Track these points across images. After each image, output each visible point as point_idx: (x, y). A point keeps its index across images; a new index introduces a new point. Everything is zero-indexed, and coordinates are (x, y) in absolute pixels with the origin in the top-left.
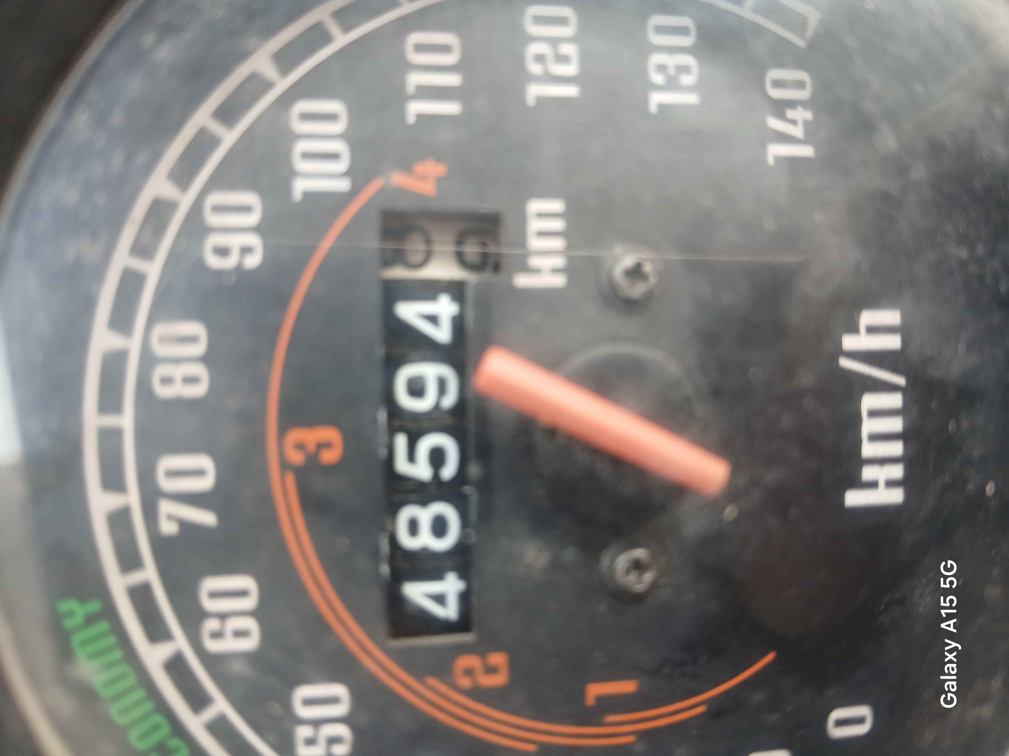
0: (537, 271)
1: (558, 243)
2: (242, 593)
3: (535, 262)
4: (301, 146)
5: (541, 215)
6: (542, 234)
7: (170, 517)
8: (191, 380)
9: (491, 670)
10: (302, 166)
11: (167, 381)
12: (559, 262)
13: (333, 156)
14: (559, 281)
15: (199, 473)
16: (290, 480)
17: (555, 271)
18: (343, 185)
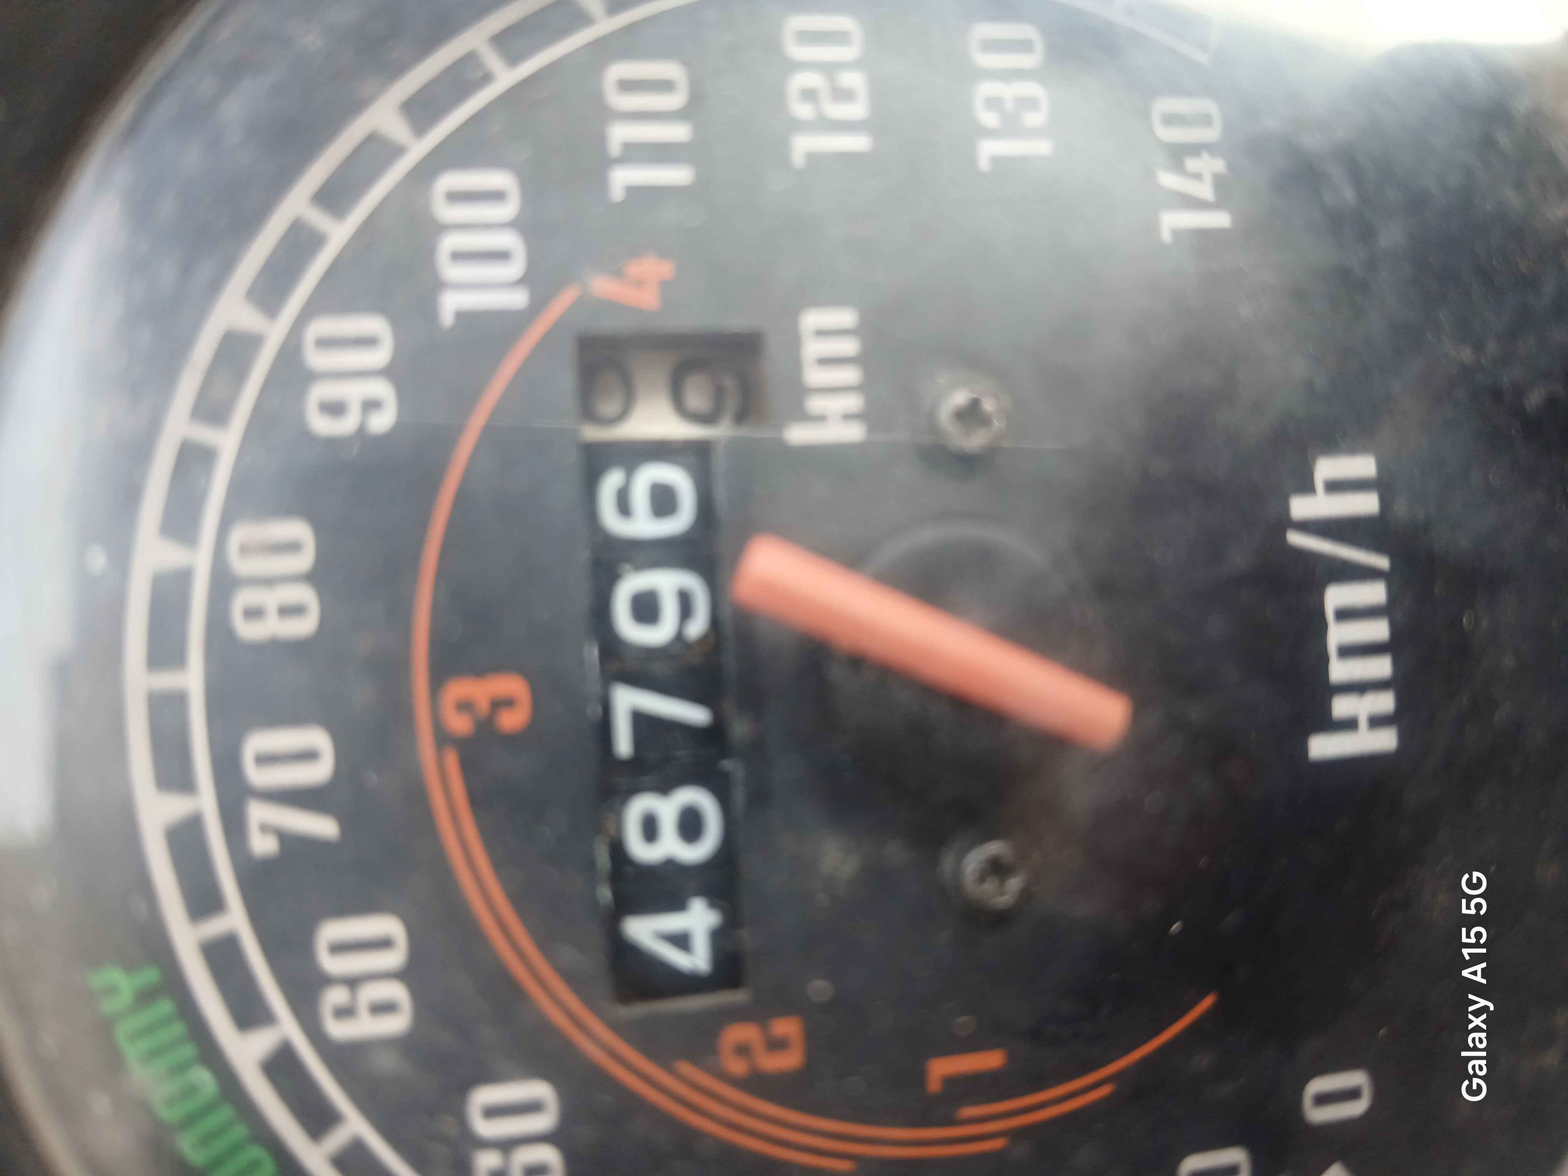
0: (821, 419)
1: (850, 375)
2: (384, 943)
3: (816, 404)
4: (450, 242)
5: (822, 333)
6: (825, 362)
7: (265, 828)
8: (291, 611)
9: (777, 1045)
10: (452, 272)
11: (254, 613)
12: (853, 402)
13: (501, 256)
14: (854, 433)
15: (309, 756)
16: (452, 760)
17: (848, 417)
18: (518, 299)
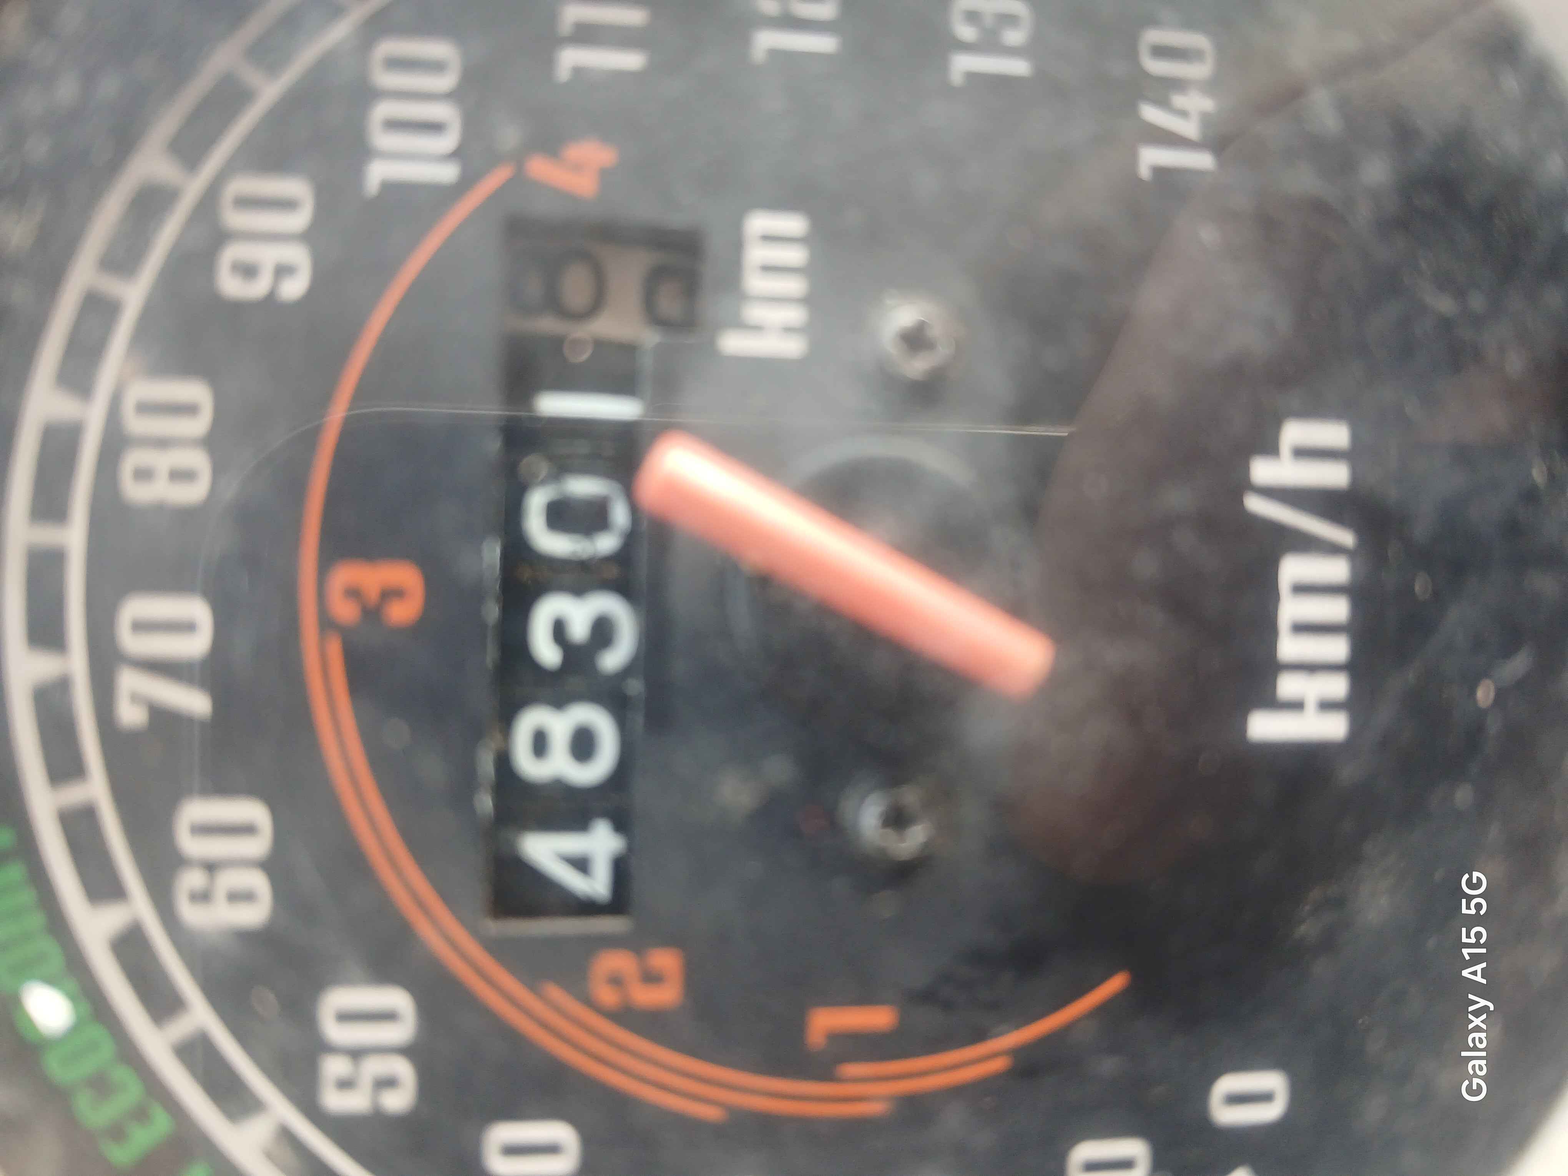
0: (757, 328)
1: (795, 286)
2: (247, 830)
3: (754, 313)
4: (383, 110)
5: (769, 239)
6: (769, 269)
7: (136, 698)
8: (180, 475)
9: (651, 978)
10: (383, 140)
11: (144, 475)
12: (795, 315)
13: (434, 127)
14: (794, 347)
15: (187, 627)
16: (334, 647)
17: (788, 330)
18: (448, 173)
